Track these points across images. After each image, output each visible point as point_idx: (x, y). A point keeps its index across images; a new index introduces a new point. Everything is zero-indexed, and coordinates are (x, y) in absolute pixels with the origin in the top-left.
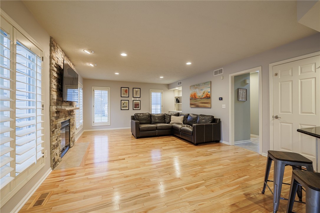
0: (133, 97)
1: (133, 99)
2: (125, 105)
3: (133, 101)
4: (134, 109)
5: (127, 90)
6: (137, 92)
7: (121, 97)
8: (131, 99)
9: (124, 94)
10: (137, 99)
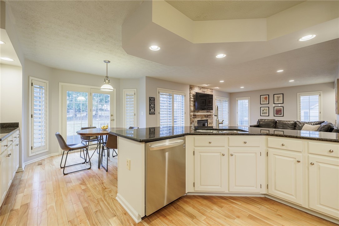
0: (274, 104)
1: (274, 105)
2: (264, 111)
3: (274, 107)
4: (275, 115)
5: (267, 97)
6: (278, 97)
7: (261, 104)
8: (272, 105)
9: (263, 101)
10: (280, 105)
